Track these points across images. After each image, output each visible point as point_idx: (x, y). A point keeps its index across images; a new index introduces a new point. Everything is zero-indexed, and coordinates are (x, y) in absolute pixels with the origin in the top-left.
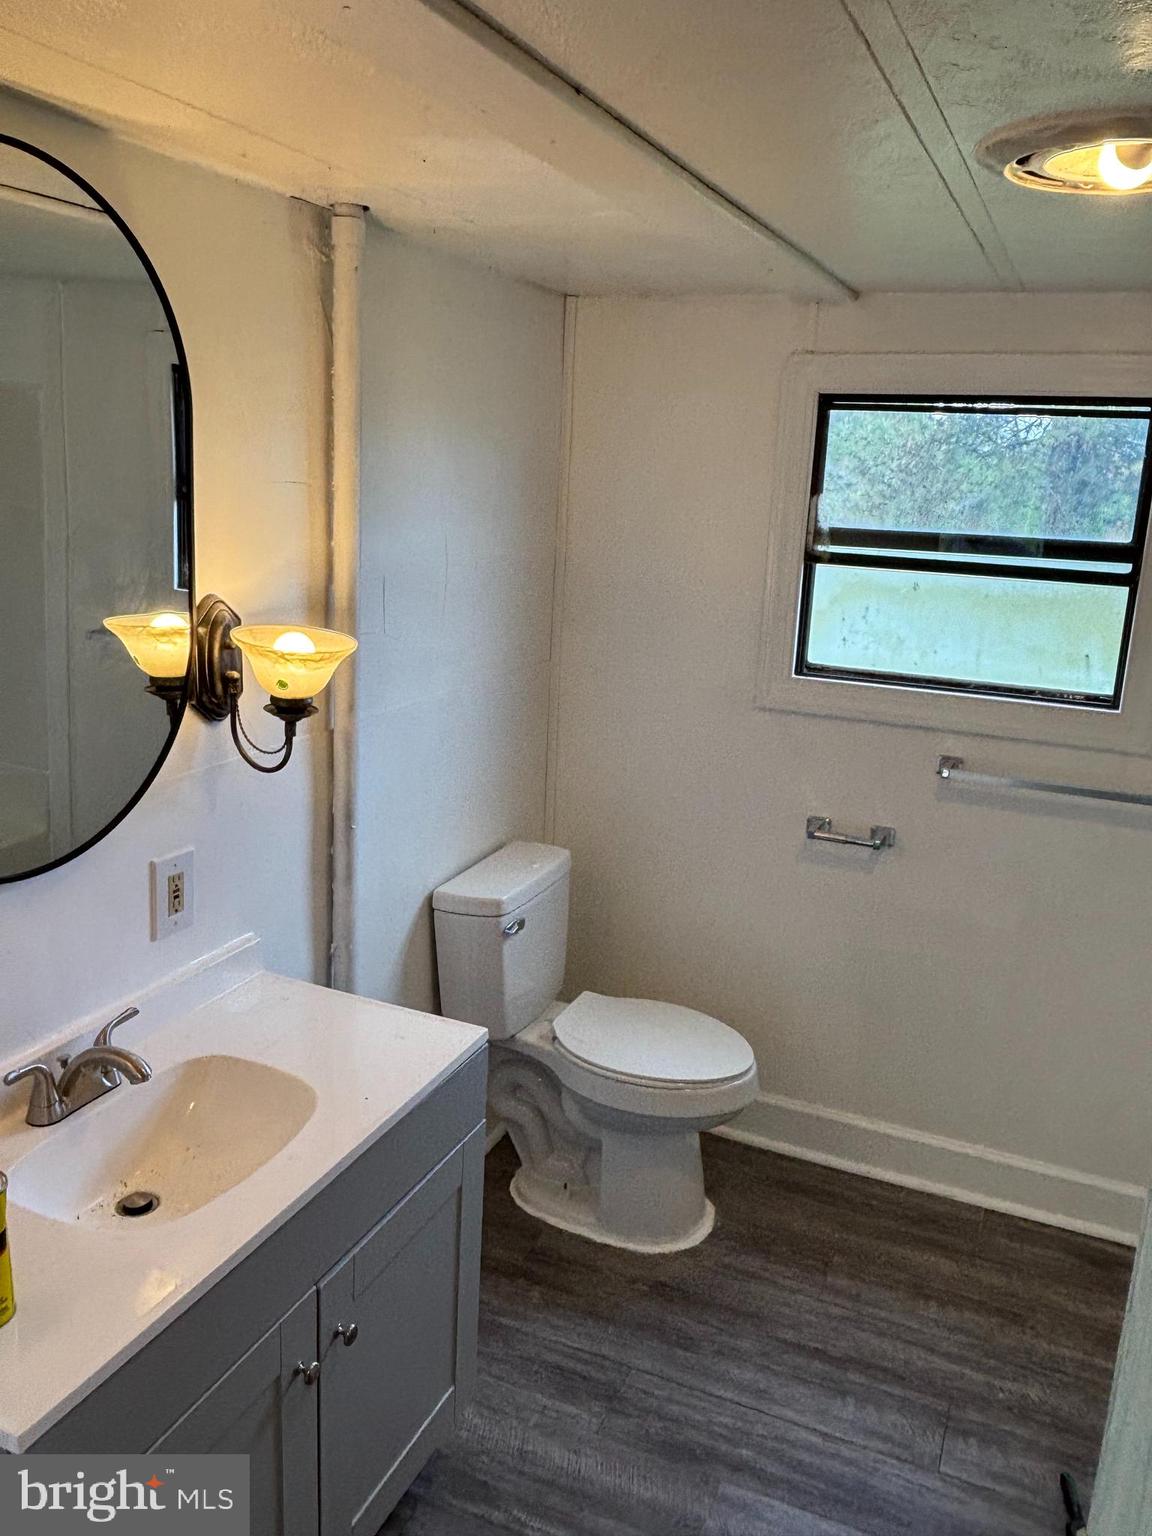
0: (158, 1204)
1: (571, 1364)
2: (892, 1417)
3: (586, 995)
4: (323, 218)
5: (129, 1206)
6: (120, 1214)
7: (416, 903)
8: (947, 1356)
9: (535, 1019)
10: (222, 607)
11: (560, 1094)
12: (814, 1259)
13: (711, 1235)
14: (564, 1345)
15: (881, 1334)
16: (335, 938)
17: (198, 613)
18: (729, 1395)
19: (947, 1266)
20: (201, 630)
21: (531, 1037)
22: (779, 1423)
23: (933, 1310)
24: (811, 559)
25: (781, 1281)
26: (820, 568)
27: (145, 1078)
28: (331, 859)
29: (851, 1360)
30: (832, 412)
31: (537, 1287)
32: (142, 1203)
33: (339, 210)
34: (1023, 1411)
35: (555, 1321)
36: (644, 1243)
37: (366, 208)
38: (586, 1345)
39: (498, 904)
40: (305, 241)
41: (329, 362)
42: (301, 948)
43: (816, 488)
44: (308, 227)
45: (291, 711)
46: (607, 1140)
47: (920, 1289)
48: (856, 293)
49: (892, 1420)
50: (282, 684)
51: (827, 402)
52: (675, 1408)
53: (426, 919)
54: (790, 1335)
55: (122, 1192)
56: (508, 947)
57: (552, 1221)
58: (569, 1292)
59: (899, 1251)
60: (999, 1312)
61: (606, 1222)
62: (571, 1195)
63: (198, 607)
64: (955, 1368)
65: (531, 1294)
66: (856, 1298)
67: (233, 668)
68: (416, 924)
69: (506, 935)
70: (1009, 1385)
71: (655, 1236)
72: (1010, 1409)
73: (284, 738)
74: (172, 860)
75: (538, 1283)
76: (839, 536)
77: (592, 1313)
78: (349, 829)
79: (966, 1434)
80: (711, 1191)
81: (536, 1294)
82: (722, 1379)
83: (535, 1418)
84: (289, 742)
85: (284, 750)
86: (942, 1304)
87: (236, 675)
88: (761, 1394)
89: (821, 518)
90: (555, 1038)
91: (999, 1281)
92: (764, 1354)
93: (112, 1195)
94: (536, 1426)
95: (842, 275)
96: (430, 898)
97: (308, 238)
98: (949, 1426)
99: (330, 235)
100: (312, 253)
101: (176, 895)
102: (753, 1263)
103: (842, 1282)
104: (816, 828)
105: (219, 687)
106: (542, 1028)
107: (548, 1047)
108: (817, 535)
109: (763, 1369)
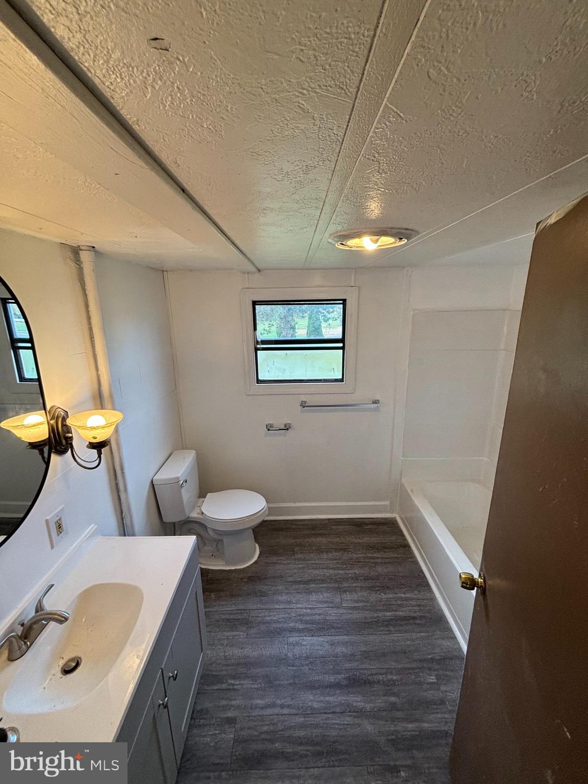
0: (81, 661)
1: (232, 617)
2: (325, 595)
3: (209, 495)
4: (76, 251)
5: (67, 669)
6: (65, 675)
7: (147, 485)
8: (333, 568)
9: (194, 507)
10: (59, 410)
11: (207, 529)
12: (290, 551)
13: (260, 554)
14: (227, 610)
15: (315, 569)
16: (124, 511)
17: (50, 414)
18: (281, 607)
19: (324, 540)
20: (52, 422)
21: (194, 515)
22: (298, 610)
23: (325, 556)
24: (257, 349)
25: (283, 562)
26: (258, 352)
27: (66, 619)
28: (117, 484)
29: (310, 581)
30: (256, 306)
31: (213, 593)
32: (74, 664)
33: (82, 248)
34: (356, 578)
35: (223, 603)
36: (241, 565)
37: (93, 247)
38: (234, 608)
39: (178, 478)
40: (69, 260)
41: (87, 306)
42: (112, 522)
43: (255, 329)
44: (70, 254)
45: (98, 446)
46: (225, 539)
47: (320, 551)
48: (259, 271)
49: (326, 595)
50: (95, 438)
51: (255, 303)
52: (267, 618)
53: (152, 489)
54: (291, 579)
55: (62, 663)
56: (183, 490)
57: (211, 568)
58: (223, 591)
59: (310, 540)
60: (341, 549)
61: (228, 563)
62: (215, 557)
63: (49, 412)
64: (337, 571)
65: (211, 596)
66: (304, 560)
67: (69, 433)
68: (148, 494)
69: (182, 486)
70: (350, 571)
71: (244, 562)
72: (353, 579)
73: (97, 456)
74: (55, 515)
75: (212, 592)
76: (263, 342)
77: (232, 596)
78: (123, 473)
79: (345, 591)
80: (256, 540)
81: (213, 596)
82: (278, 602)
83: (226, 642)
84: (100, 457)
85: (98, 460)
86: (327, 552)
87: (70, 435)
88: (289, 602)
89: (258, 337)
90: (203, 513)
91: (337, 540)
92: (287, 588)
93: (57, 666)
94: (227, 645)
95: (257, 266)
96: (152, 481)
97: (70, 258)
98: (341, 590)
99: (79, 257)
100: (73, 264)
101: (59, 527)
102: (274, 559)
103: (300, 556)
104: (269, 428)
105: (64, 441)
106: (197, 510)
107: (201, 517)
108: (257, 343)
109: (287, 594)
